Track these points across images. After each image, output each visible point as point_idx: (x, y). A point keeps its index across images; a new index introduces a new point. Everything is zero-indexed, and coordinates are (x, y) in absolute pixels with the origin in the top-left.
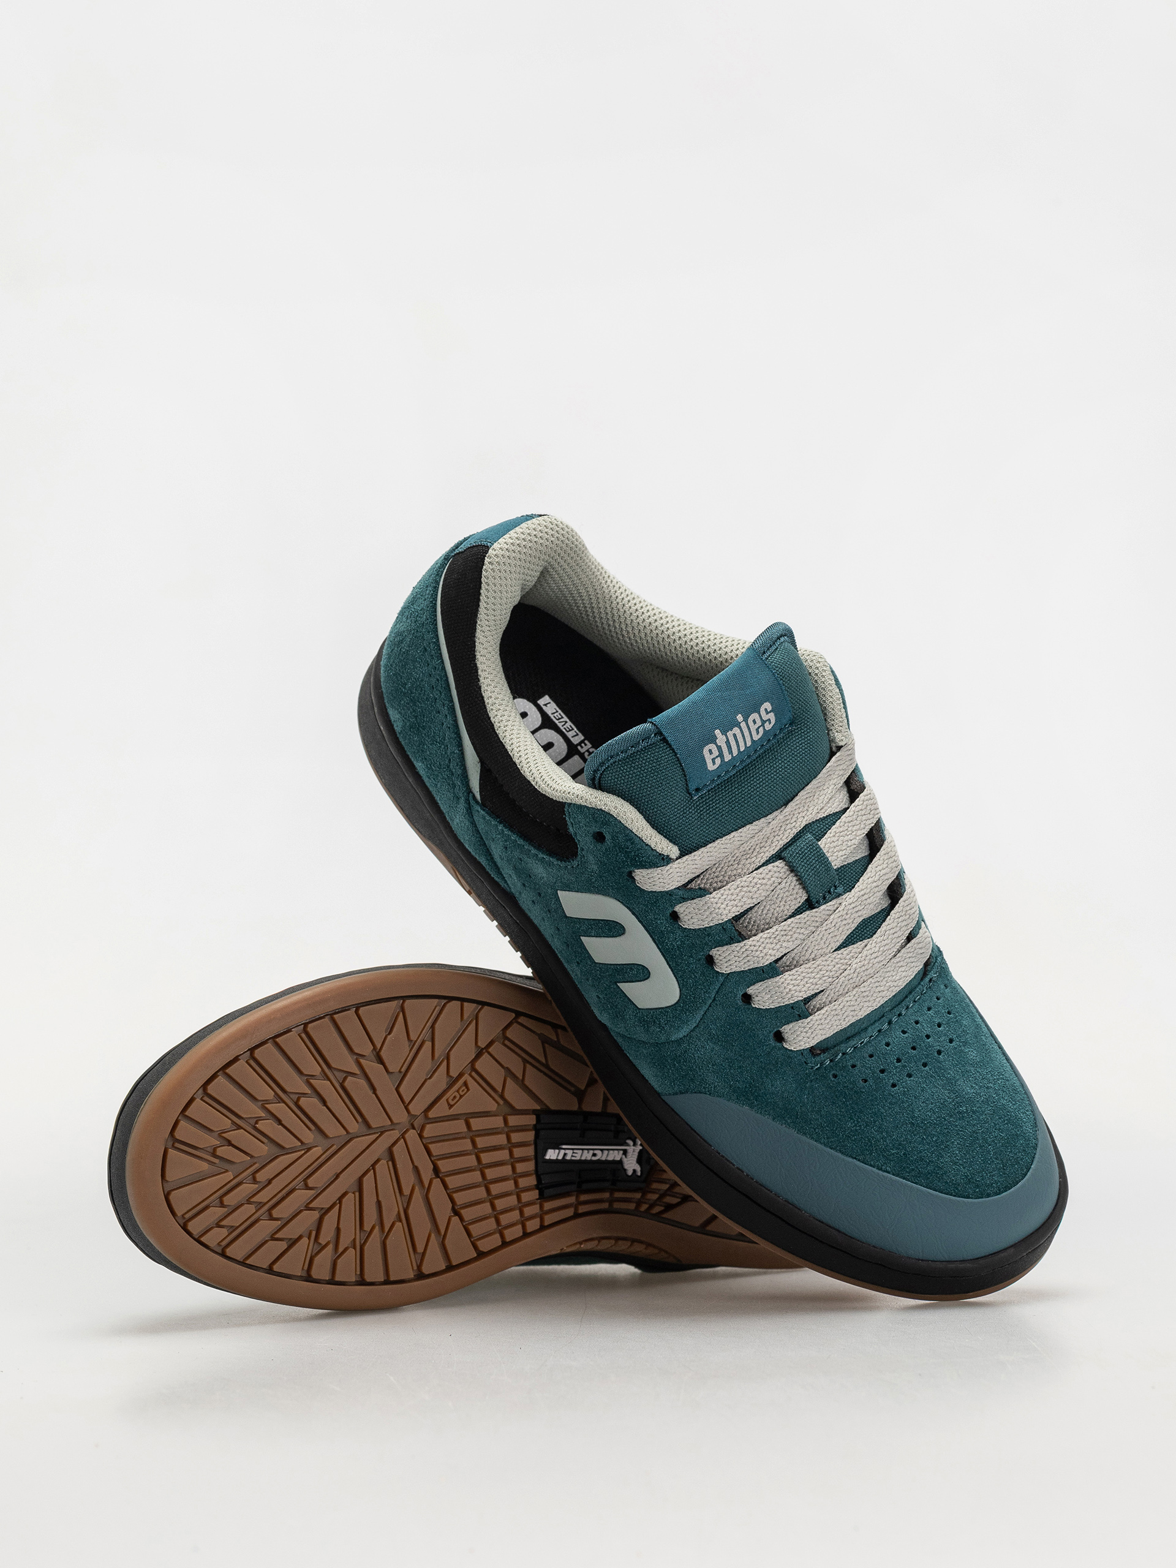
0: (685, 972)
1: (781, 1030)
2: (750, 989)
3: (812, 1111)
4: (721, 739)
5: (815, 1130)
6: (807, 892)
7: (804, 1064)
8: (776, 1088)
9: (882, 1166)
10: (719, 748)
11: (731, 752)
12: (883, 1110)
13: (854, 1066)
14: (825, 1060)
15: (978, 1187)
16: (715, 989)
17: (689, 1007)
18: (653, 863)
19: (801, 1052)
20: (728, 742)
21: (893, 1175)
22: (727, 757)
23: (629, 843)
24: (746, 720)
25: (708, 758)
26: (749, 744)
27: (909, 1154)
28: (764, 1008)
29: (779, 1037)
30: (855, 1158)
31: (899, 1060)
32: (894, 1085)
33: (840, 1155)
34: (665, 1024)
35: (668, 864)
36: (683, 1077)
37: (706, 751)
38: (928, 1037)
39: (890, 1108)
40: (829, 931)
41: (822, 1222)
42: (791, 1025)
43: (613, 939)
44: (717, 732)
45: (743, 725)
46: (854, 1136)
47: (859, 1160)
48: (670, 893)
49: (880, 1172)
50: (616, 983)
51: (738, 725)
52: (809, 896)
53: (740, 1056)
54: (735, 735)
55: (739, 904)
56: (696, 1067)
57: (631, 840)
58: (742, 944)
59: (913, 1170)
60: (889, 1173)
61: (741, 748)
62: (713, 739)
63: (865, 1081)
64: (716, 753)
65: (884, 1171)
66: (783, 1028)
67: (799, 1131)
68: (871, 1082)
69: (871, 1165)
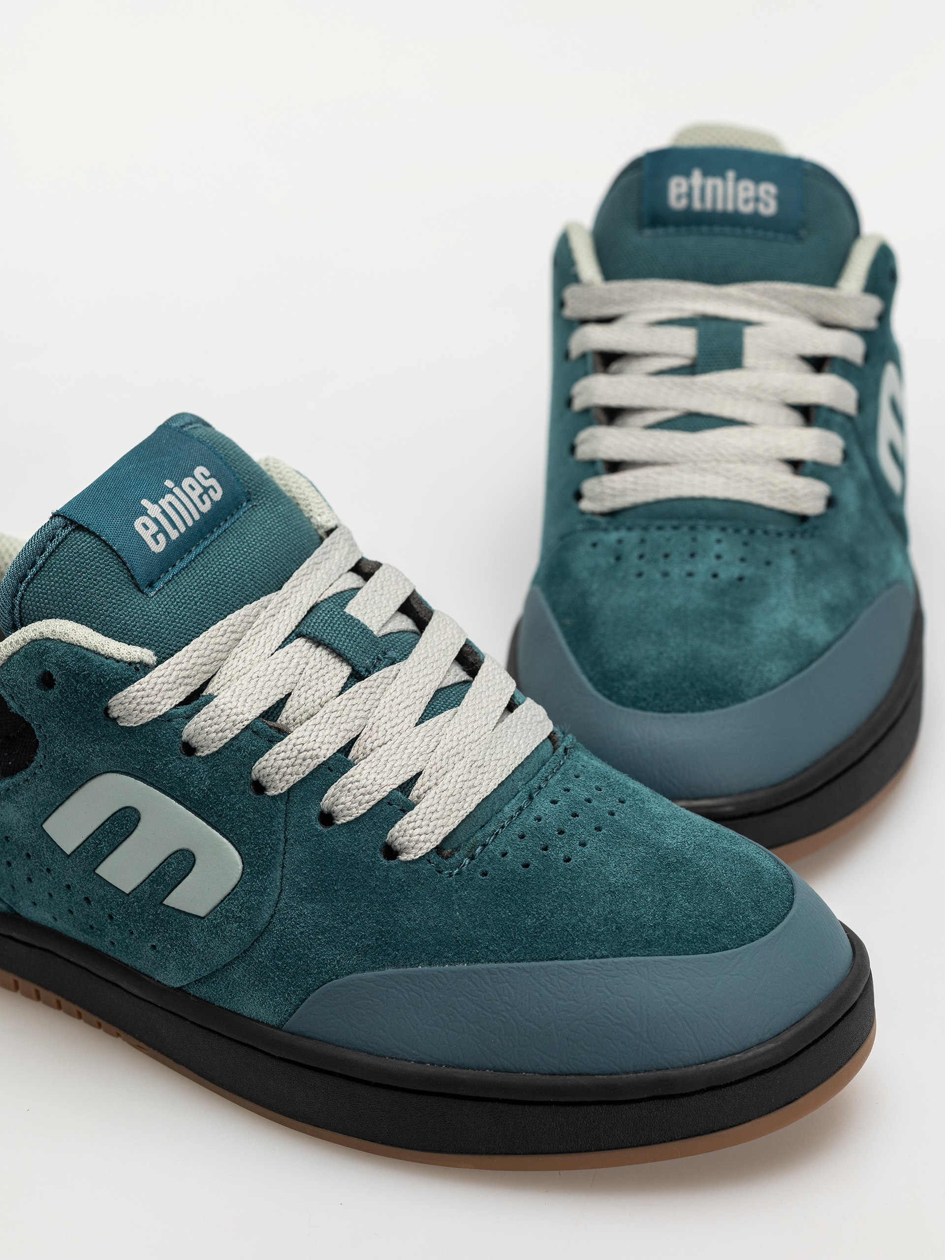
0: (233, 820)
1: (388, 839)
2: (323, 800)
3: (474, 927)
4: (153, 510)
5: (487, 948)
6: (349, 664)
7: (438, 874)
8: (415, 921)
9: (594, 952)
10: (155, 520)
11: (175, 527)
12: (566, 890)
13: (504, 855)
14: (463, 860)
15: (732, 933)
16: (279, 823)
17: (258, 867)
18: (125, 679)
19: (426, 857)
20: (164, 512)
21: (615, 957)
22: (174, 535)
23: (82, 664)
24: (178, 484)
25: (147, 536)
26: (197, 517)
27: (624, 926)
28: (353, 818)
29: (391, 852)
30: (556, 959)
31: (561, 832)
32: (568, 860)
33: (533, 963)
34: (240, 911)
35: (146, 674)
36: (294, 977)
37: (138, 524)
38: (589, 801)
39: (573, 884)
40: (397, 701)
41: (554, 1074)
42: (397, 826)
43: (131, 837)
44: (145, 502)
45: (177, 490)
46: (541, 933)
47: (562, 959)
48: (166, 718)
49: (596, 961)
50: (161, 903)
51: (171, 491)
52: (353, 669)
53: (352, 901)
54: (170, 504)
55: (262, 697)
56: (304, 950)
57: (84, 658)
58: (286, 740)
59: (637, 941)
60: (607, 957)
61: (188, 524)
62: (144, 512)
63: (526, 866)
64: (154, 528)
65: (601, 957)
66: (389, 835)
67: (469, 962)
68: (534, 863)
69: (580, 958)
